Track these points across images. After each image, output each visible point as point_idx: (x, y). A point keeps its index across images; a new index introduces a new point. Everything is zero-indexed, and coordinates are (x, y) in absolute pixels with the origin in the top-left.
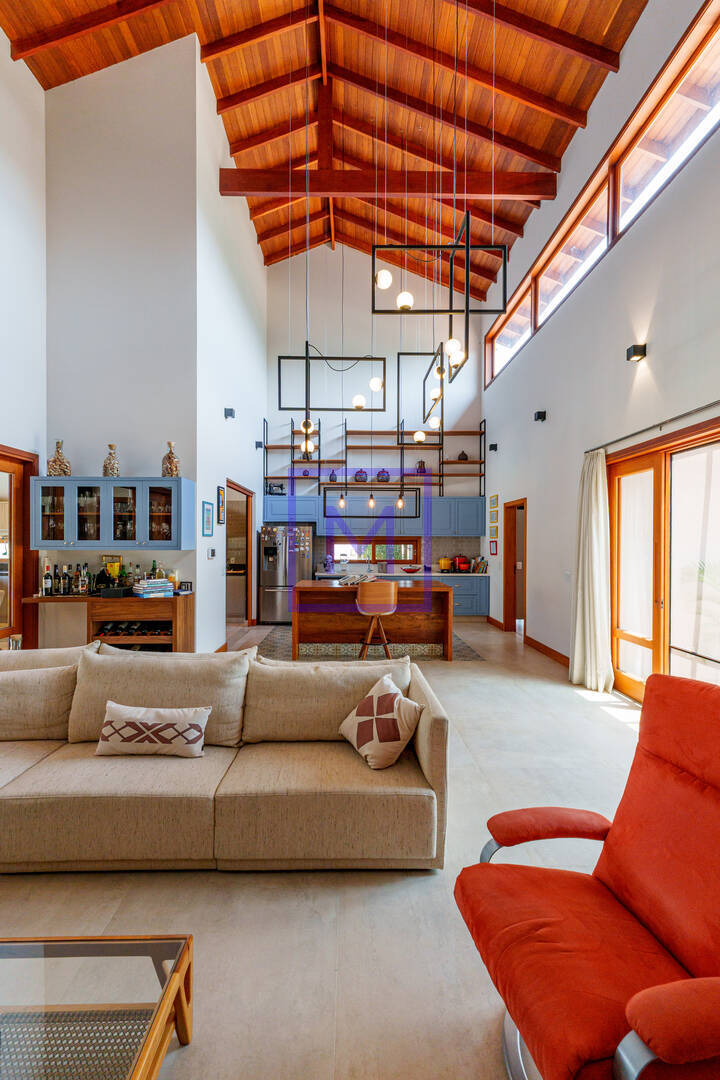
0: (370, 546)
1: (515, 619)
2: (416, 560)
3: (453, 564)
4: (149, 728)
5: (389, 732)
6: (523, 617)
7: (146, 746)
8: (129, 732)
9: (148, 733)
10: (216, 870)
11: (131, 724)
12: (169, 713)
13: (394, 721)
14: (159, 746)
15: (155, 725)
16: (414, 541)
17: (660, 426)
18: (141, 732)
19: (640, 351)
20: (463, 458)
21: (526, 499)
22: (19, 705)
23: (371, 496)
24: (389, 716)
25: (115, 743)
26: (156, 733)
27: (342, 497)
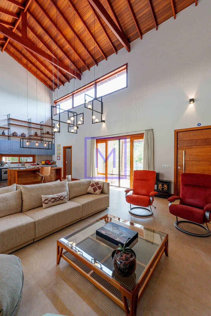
0: (18, 157)
1: (66, 175)
2: (34, 162)
3: (46, 163)
4: (57, 198)
5: (100, 188)
6: (71, 174)
7: (58, 202)
8: (53, 200)
9: (58, 199)
10: (81, 220)
11: (53, 198)
12: (60, 194)
13: (100, 186)
14: (61, 202)
15: (58, 197)
16: (33, 156)
17: (108, 136)
18: (56, 199)
19: (104, 121)
20: (48, 133)
21: (72, 146)
22: (7, 204)
23: (37, 142)
24: (99, 185)
25: (50, 203)
26: (59, 199)
27: (27, 141)
